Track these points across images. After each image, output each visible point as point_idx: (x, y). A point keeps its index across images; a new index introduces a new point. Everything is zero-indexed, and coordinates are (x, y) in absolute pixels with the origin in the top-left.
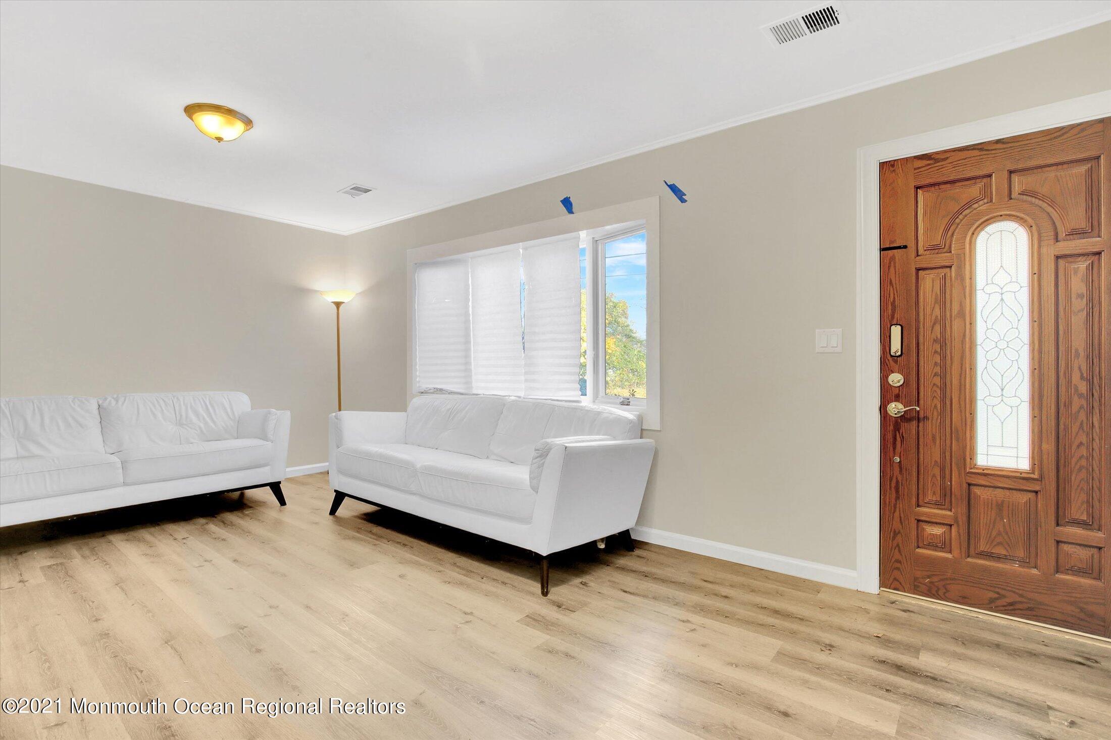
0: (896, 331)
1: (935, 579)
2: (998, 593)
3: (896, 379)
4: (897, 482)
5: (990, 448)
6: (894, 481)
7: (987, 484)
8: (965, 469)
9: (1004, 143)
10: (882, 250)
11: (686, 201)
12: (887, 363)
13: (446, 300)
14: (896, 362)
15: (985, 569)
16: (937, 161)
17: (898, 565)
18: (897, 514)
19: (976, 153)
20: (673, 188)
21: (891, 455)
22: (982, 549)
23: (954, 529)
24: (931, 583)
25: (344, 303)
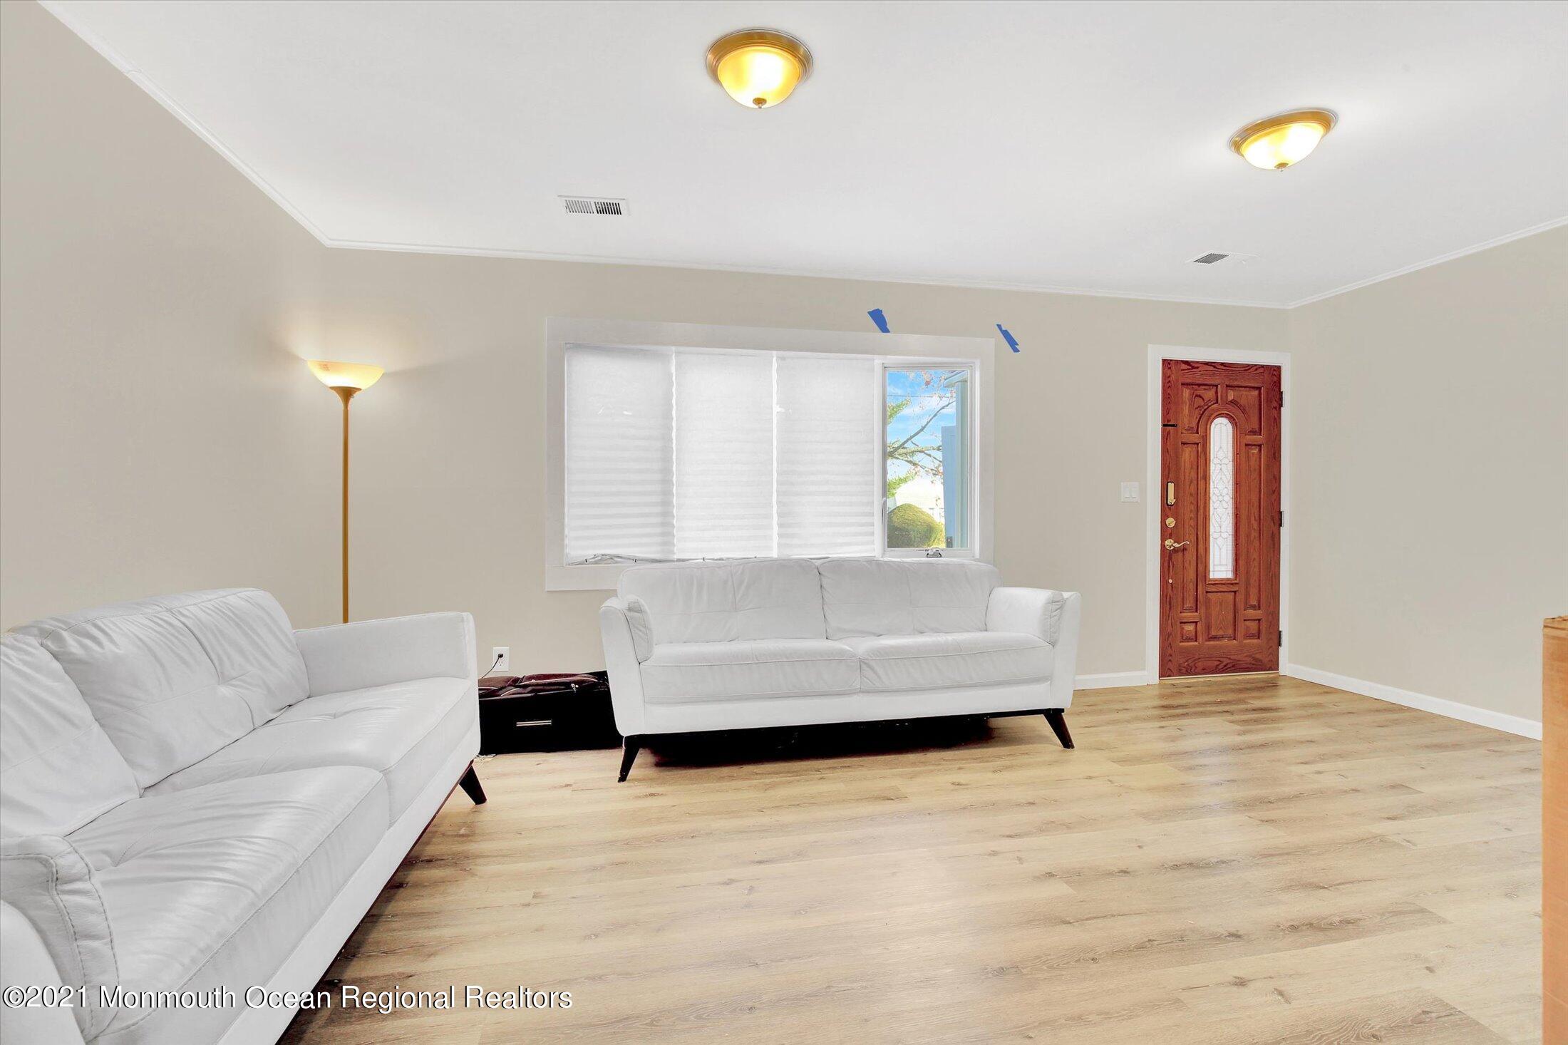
0: (1171, 486)
1: (1190, 661)
2: (1219, 661)
3: (1171, 522)
4: (1170, 597)
5: (1215, 567)
6: (1168, 597)
7: (1216, 590)
8: (1205, 581)
9: (1225, 366)
10: (1164, 425)
11: (1018, 351)
12: (1166, 509)
13: (626, 413)
14: (1170, 509)
15: (1214, 647)
16: (1193, 368)
17: (1170, 658)
18: (1170, 622)
19: (1212, 368)
20: (1006, 334)
21: (1167, 578)
22: (1213, 634)
23: (1199, 625)
24: (1188, 665)
25: (360, 389)
